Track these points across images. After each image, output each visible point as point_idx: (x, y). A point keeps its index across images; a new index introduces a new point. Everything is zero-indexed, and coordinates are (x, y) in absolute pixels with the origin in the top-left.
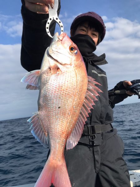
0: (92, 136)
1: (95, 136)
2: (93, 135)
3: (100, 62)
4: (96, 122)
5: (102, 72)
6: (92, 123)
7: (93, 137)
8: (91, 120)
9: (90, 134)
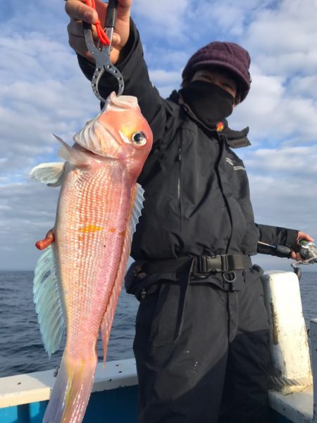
0: (229, 275)
1: (233, 274)
2: (230, 272)
3: (236, 141)
4: (236, 250)
5: (238, 162)
6: (229, 250)
7: (231, 277)
8: (228, 246)
9: (225, 270)
